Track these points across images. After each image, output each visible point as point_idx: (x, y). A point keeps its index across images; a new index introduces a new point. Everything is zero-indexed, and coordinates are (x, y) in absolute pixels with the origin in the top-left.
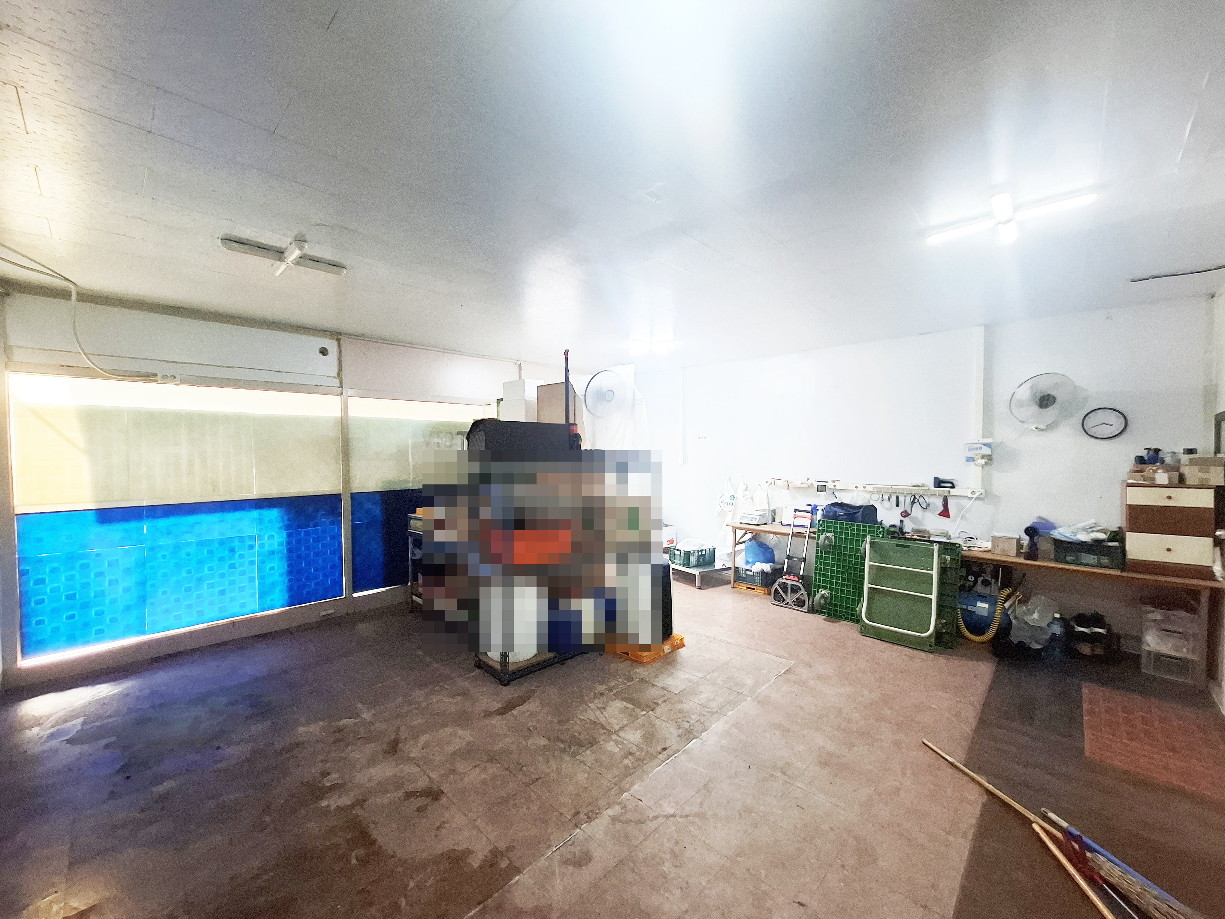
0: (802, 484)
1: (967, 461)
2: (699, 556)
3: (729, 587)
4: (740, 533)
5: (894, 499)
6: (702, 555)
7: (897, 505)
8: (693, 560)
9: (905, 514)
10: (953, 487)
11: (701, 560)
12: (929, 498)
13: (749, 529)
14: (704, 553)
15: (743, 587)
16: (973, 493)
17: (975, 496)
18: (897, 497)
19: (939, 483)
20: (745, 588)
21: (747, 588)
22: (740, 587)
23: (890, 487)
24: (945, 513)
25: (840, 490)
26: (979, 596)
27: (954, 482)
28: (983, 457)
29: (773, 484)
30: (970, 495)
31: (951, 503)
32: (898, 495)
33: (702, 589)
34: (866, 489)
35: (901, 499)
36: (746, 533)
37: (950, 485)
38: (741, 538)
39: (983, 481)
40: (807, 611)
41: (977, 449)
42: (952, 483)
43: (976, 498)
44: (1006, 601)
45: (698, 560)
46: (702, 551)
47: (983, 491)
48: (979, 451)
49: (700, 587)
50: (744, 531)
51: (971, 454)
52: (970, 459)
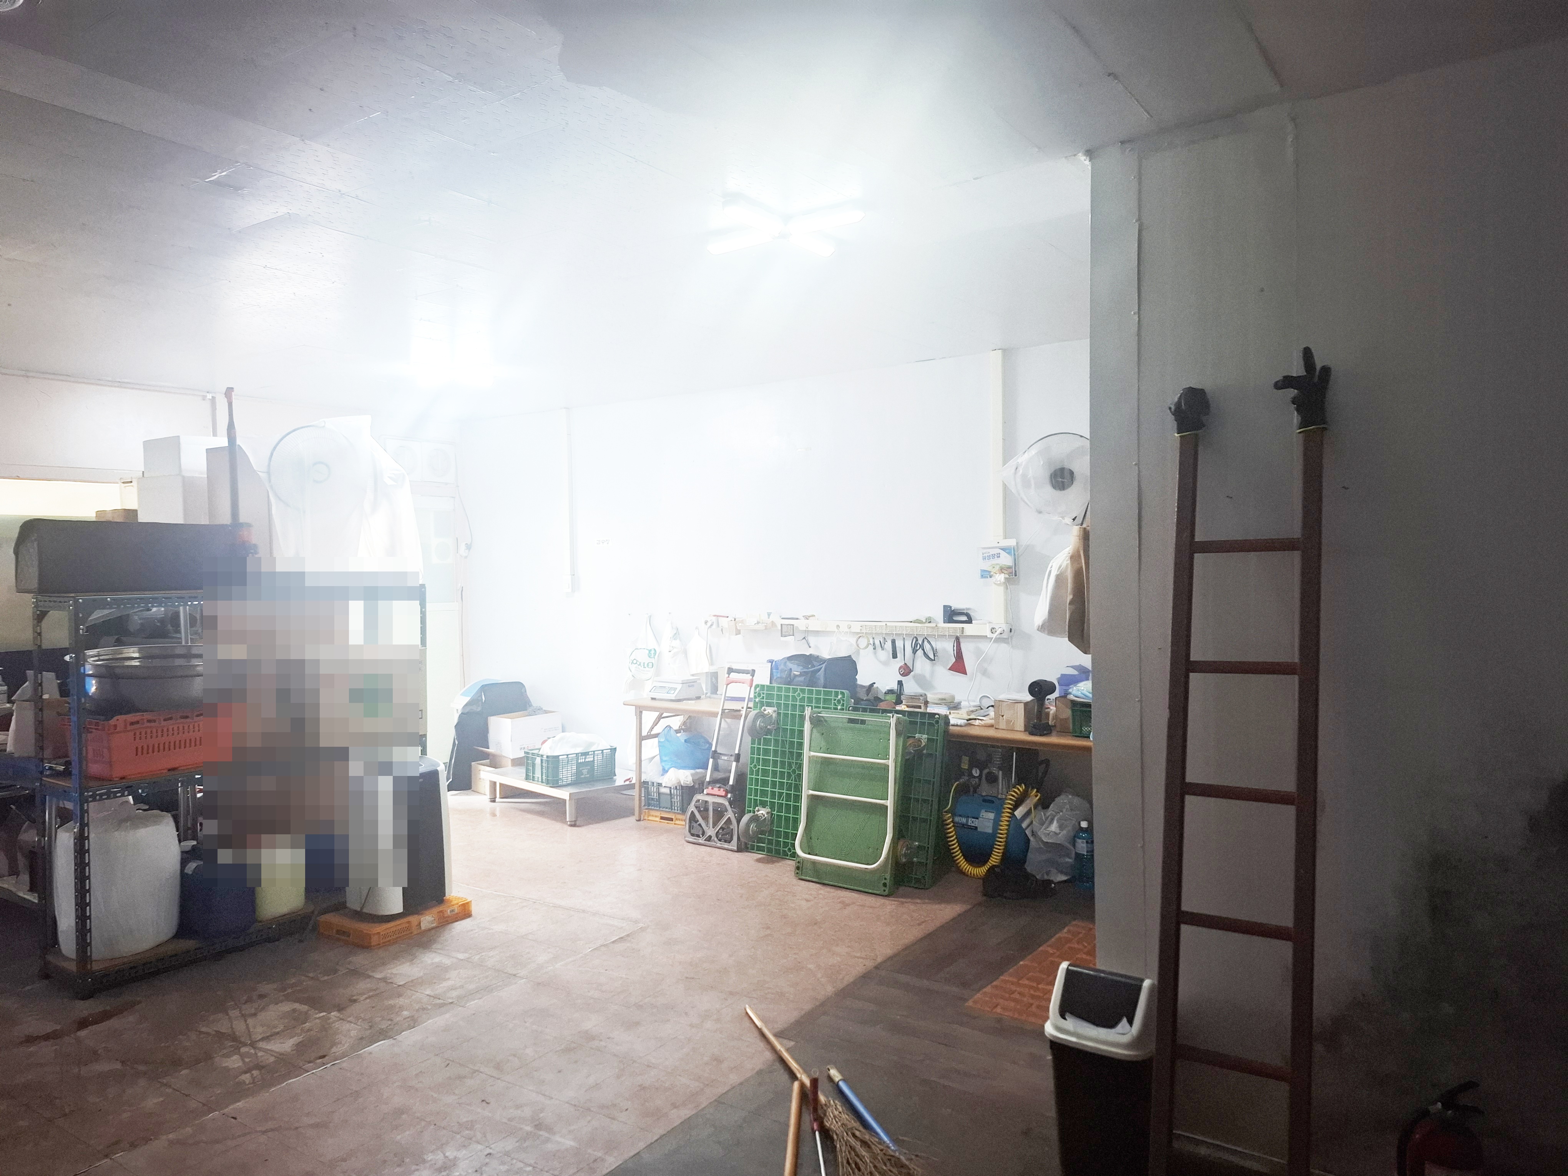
0: (758, 623)
1: (982, 576)
2: (579, 765)
3: (632, 820)
4: (649, 718)
5: (889, 645)
6: (585, 764)
7: (895, 656)
8: (567, 773)
9: (906, 671)
10: (970, 621)
11: (585, 771)
12: (936, 641)
13: (667, 710)
14: (589, 759)
15: (655, 816)
16: (993, 630)
17: (994, 636)
18: (893, 642)
19: (951, 615)
20: (658, 819)
21: (662, 818)
22: (650, 818)
23: (884, 624)
24: (959, 666)
25: (816, 633)
26: (985, 801)
27: (972, 614)
28: (1002, 570)
29: (714, 626)
30: (989, 635)
31: (967, 648)
32: (894, 637)
33: (578, 826)
34: (853, 630)
35: (899, 644)
36: (660, 718)
37: (964, 618)
38: (652, 728)
39: (1006, 611)
40: (735, 848)
41: (993, 556)
42: (968, 615)
43: (996, 638)
44: (1016, 806)
45: (578, 773)
46: (585, 754)
47: (1006, 628)
48: (996, 561)
49: (575, 821)
50: (657, 714)
51: (987, 566)
52: (986, 574)
